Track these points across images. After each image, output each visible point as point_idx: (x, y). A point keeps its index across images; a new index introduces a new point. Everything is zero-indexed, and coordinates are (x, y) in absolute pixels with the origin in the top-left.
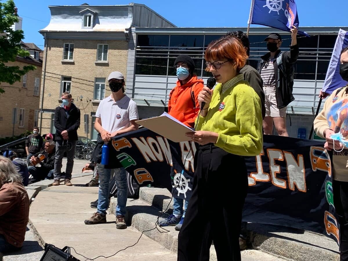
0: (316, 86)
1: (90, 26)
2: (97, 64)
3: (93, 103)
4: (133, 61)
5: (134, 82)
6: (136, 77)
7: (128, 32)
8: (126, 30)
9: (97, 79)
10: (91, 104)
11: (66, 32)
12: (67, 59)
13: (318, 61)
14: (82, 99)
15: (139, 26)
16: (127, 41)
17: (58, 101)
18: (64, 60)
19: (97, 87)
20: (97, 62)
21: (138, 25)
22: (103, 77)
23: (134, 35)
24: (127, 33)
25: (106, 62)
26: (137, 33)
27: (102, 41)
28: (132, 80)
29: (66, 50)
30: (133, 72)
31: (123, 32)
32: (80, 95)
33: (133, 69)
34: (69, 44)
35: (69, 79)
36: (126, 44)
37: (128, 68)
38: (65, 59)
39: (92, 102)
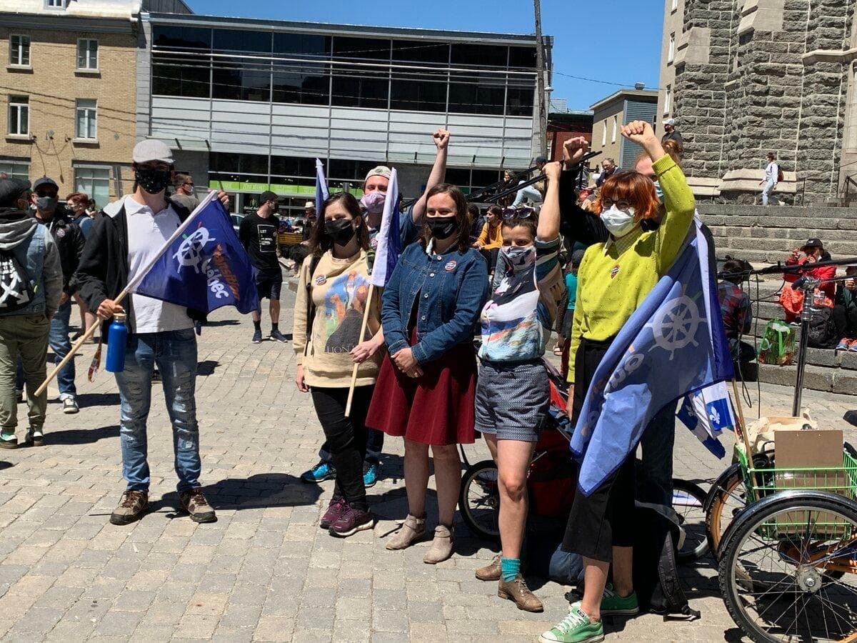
0: (447, 122)
1: (60, 5)
2: (78, 75)
3: (74, 143)
4: (148, 71)
5: (151, 108)
6: (154, 99)
7: (136, 19)
8: (134, 16)
9: (79, 102)
10: (70, 145)
11: (13, 15)
12: (18, 63)
13: (450, 84)
14: (53, 137)
15: (158, 10)
16: (135, 37)
17: (4, 140)
18: (12, 65)
19: (80, 114)
20: (77, 71)
21: (156, 9)
22: (91, 97)
23: (147, 26)
24: (134, 22)
25: (96, 71)
26: (151, 23)
27: (85, 34)
28: (147, 104)
29: (15, 45)
30: (148, 91)
31: (128, 20)
32: (49, 129)
33: (147, 84)
34: (21, 36)
35: (25, 99)
36: (133, 40)
37: (139, 84)
38: (12, 63)
39: (71, 141)
